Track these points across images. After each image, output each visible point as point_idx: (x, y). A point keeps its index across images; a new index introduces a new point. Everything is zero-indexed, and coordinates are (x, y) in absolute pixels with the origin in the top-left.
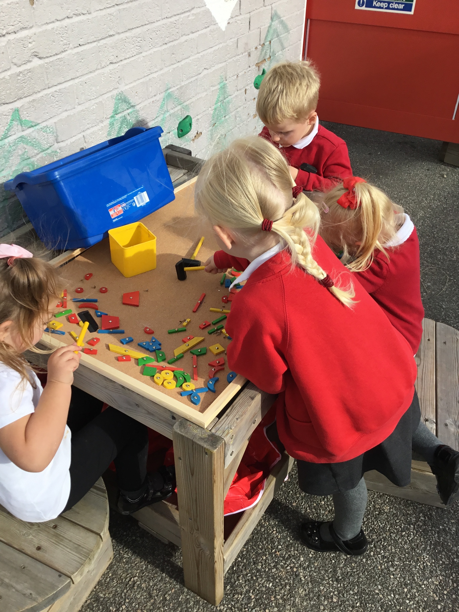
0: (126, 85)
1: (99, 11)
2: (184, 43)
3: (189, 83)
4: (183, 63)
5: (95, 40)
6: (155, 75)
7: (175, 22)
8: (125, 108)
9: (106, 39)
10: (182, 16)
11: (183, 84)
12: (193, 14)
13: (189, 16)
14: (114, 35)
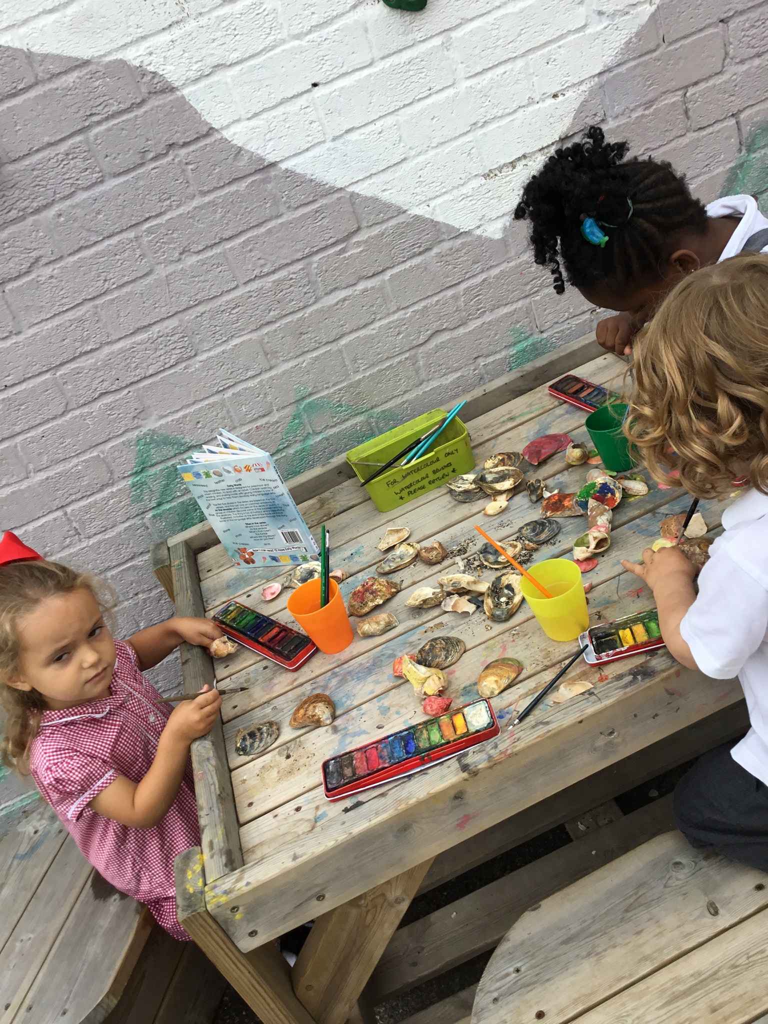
0: (161, 417)
1: (44, 323)
2: (337, 304)
3: (380, 371)
4: (343, 342)
5: (45, 369)
6: (250, 384)
7: (294, 276)
8: (172, 454)
9: (78, 360)
10: (316, 258)
11: (359, 377)
12: (358, 244)
13: (343, 251)
14: (96, 349)
